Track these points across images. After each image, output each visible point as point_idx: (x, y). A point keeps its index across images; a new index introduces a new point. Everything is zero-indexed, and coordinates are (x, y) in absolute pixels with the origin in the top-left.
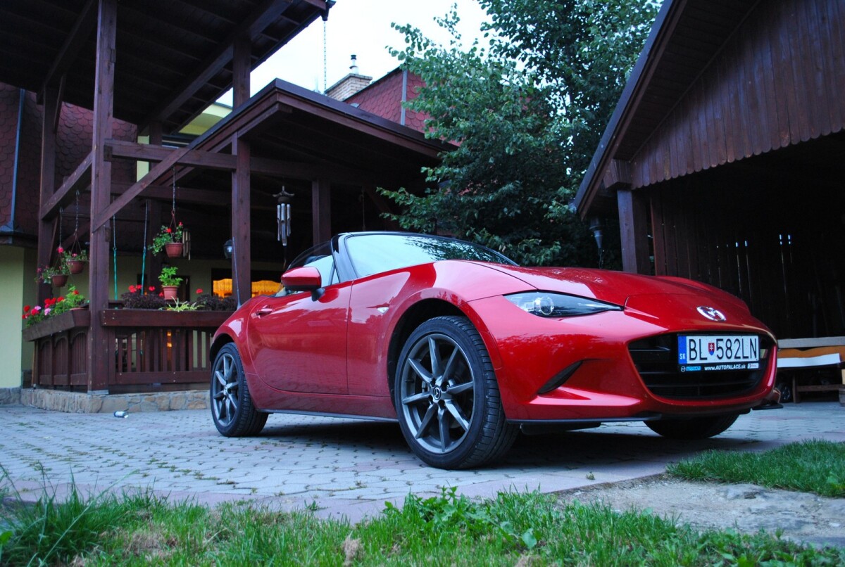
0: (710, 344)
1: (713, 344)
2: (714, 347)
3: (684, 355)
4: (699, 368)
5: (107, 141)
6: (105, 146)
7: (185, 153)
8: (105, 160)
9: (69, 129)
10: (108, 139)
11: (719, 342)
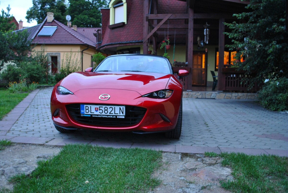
0: (96, 108)
1: (98, 108)
2: (98, 109)
3: (83, 111)
4: (90, 116)
5: (147, 15)
6: (146, 17)
7: (170, 15)
8: (146, 21)
9: (167, 6)
10: (147, 14)
11: (100, 108)
